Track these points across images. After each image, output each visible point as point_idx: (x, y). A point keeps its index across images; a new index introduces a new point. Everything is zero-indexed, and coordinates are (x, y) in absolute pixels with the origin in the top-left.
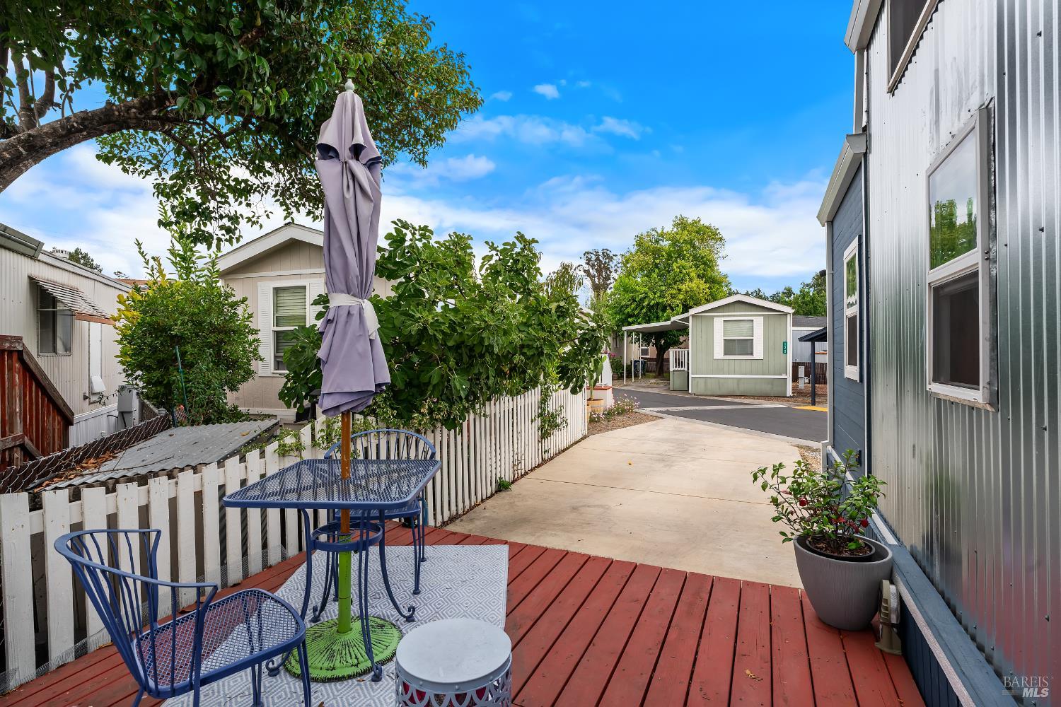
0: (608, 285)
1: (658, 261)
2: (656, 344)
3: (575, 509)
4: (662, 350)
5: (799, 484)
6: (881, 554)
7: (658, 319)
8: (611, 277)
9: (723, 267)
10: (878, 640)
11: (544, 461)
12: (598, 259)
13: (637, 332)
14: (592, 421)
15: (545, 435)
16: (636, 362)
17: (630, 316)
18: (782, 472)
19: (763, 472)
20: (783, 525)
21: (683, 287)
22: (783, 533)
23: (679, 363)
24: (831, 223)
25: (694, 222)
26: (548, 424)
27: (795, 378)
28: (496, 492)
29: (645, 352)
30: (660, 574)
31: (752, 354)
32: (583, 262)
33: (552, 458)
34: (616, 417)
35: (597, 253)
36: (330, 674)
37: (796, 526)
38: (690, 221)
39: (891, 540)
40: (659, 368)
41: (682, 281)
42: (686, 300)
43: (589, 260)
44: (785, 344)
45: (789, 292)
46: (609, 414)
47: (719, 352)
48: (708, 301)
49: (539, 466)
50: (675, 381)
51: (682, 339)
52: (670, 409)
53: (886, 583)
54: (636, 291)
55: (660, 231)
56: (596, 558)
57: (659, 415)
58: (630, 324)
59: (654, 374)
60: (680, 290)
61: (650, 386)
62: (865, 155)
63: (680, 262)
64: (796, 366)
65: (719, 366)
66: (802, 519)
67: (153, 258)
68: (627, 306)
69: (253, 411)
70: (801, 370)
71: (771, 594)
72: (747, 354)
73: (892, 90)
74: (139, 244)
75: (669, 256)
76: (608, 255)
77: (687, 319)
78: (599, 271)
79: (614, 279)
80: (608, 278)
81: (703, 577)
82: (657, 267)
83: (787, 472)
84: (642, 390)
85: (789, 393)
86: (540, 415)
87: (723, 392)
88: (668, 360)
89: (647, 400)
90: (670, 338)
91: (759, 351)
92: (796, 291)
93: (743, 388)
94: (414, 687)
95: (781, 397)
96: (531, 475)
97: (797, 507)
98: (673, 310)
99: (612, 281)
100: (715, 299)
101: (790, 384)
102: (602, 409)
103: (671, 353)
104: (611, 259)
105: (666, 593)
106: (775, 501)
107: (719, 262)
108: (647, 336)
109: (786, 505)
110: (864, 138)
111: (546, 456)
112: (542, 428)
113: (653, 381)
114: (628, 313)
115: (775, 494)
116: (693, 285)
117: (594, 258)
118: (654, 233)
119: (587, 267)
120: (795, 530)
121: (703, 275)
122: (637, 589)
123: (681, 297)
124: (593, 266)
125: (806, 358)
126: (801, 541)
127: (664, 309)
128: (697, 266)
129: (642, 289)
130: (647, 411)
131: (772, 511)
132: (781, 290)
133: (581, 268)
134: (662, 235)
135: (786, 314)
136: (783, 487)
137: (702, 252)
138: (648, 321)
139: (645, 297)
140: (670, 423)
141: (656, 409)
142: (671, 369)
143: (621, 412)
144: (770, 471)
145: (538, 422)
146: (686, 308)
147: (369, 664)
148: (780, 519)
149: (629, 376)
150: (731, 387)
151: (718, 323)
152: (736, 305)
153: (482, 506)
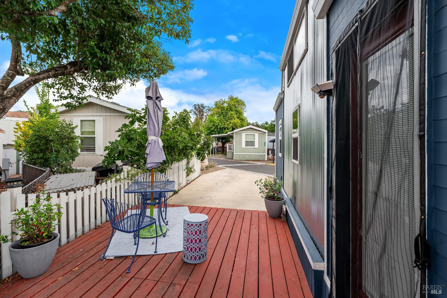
0: (203, 118)
1: (223, 111)
2: (222, 142)
3: (201, 198)
4: (224, 144)
5: (266, 184)
6: (283, 199)
7: (223, 133)
8: (204, 115)
9: (245, 115)
10: (282, 219)
11: (187, 184)
12: (199, 108)
13: (215, 137)
14: (202, 170)
15: (188, 175)
16: (214, 148)
17: (213, 131)
18: (262, 181)
19: (257, 181)
20: (262, 194)
21: (232, 121)
22: (262, 196)
23: (230, 149)
24: (277, 111)
25: (236, 99)
26: (189, 171)
27: (268, 154)
28: (174, 194)
29: (217, 144)
30: (231, 210)
31: (254, 146)
32: (193, 108)
33: (190, 183)
34: (209, 169)
35: (199, 106)
36: (152, 236)
37: (265, 194)
38: (234, 97)
39: (286, 197)
40: (222, 150)
41: (232, 119)
42: (232, 126)
43: (195, 108)
44: (265, 143)
45: (267, 123)
46: (207, 167)
47: (244, 145)
48: (240, 127)
49: (186, 186)
50: (229, 155)
51: (231, 140)
52: (227, 165)
53: (283, 205)
54: (215, 122)
55: (223, 100)
56: (213, 208)
57: (224, 167)
58: (212, 134)
59: (220, 152)
60: (230, 122)
61: (220, 157)
62: (283, 98)
63: (231, 112)
64: (268, 150)
65: (243, 150)
66: (266, 192)
67: (31, 108)
68: (212, 128)
69: (78, 168)
70: (270, 151)
71: (259, 213)
72: (253, 146)
73: (288, 87)
74: (25, 102)
75: (227, 110)
76: (203, 106)
77: (233, 134)
78: (199, 112)
79: (205, 115)
80: (203, 115)
81: (243, 210)
82: (223, 114)
83: (263, 181)
84: (217, 159)
85: (266, 159)
86: (187, 168)
87: (245, 159)
88: (226, 147)
89: (220, 162)
90: (226, 140)
91: (257, 145)
92: (269, 123)
93: (251, 158)
94: (190, 224)
95: (263, 161)
96: (184, 188)
97: (265, 189)
98: (228, 130)
99: (204, 116)
100: (243, 127)
101: (266, 156)
102: (205, 166)
103: (227, 145)
104: (204, 108)
105: (233, 214)
106: (260, 188)
107: (244, 113)
108: (218, 139)
109: (263, 189)
110: (283, 94)
111: (188, 182)
112: (187, 173)
113: (220, 155)
114: (212, 130)
115: (260, 187)
116: (235, 121)
117: (197, 107)
118: (221, 101)
119: (195, 111)
120: (264, 195)
121: (239, 117)
122: (226, 214)
123: (231, 125)
124: (197, 110)
125: (272, 148)
126: (266, 198)
127: (225, 129)
128: (236, 114)
129: (217, 122)
130: (220, 166)
131: (259, 191)
132: (264, 122)
133: (192, 111)
134: (225, 102)
135: (266, 133)
136: (262, 185)
137: (239, 109)
138: (219, 134)
139: (218, 125)
140: (228, 170)
141: (223, 166)
142: (227, 151)
143: (211, 167)
144: (259, 181)
145: (186, 171)
146: (233, 129)
147: (161, 233)
148: (261, 192)
149: (212, 153)
150: (247, 158)
151: (244, 135)
152: (250, 129)
153: (170, 199)
